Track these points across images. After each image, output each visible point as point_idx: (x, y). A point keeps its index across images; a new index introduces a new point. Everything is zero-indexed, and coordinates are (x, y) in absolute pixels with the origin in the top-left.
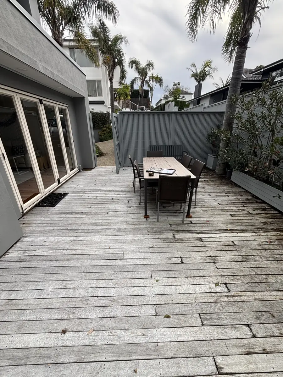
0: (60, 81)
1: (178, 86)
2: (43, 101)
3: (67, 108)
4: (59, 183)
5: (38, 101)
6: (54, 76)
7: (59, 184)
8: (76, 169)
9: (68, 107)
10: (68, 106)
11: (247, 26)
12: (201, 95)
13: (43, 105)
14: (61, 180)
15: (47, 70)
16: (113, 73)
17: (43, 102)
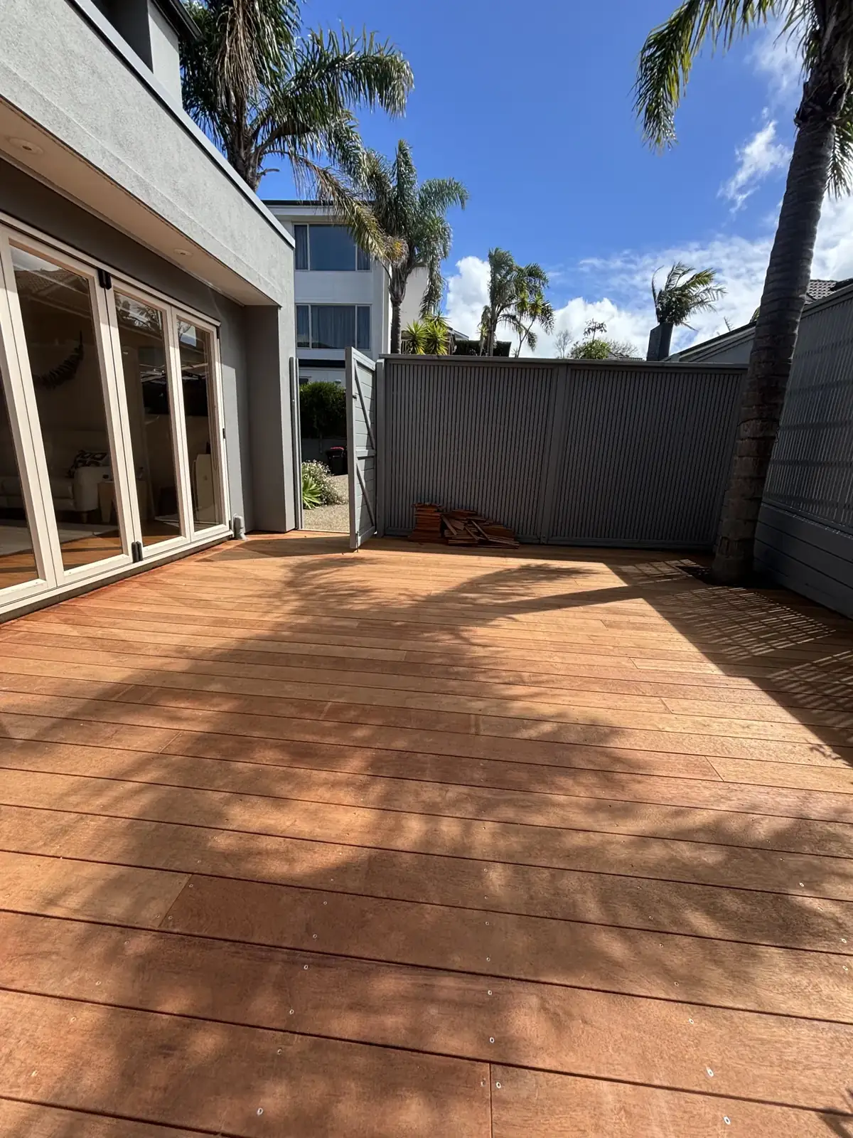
0: (177, 221)
1: (598, 335)
2: (112, 280)
3: (214, 330)
4: (137, 556)
5: (93, 274)
6: (149, 194)
7: (135, 561)
8: (221, 526)
9: (216, 326)
10: (218, 324)
11: (835, 53)
12: (671, 354)
13: (110, 292)
14: (146, 551)
15: (120, 167)
16: (403, 283)
17: (113, 282)
